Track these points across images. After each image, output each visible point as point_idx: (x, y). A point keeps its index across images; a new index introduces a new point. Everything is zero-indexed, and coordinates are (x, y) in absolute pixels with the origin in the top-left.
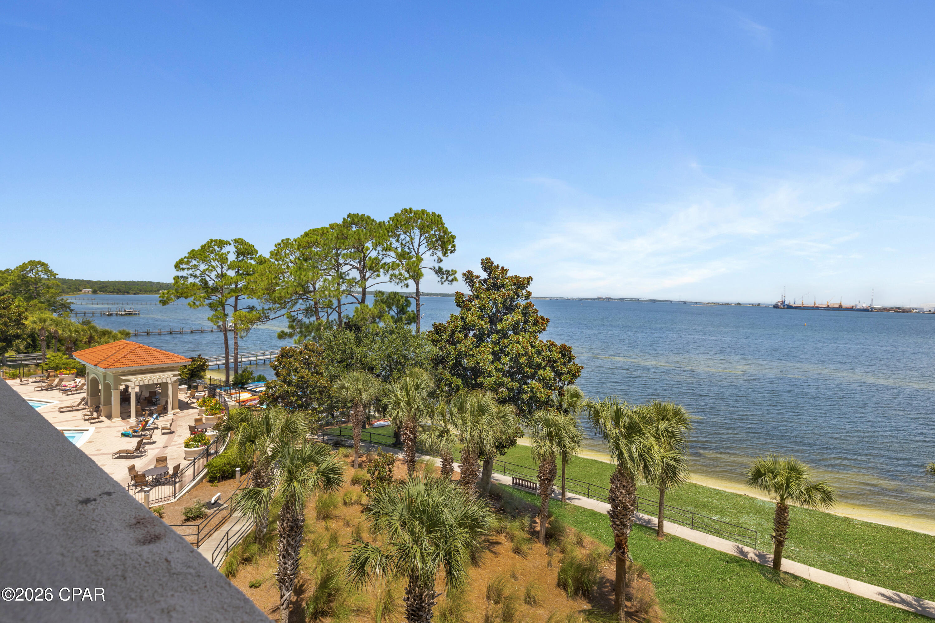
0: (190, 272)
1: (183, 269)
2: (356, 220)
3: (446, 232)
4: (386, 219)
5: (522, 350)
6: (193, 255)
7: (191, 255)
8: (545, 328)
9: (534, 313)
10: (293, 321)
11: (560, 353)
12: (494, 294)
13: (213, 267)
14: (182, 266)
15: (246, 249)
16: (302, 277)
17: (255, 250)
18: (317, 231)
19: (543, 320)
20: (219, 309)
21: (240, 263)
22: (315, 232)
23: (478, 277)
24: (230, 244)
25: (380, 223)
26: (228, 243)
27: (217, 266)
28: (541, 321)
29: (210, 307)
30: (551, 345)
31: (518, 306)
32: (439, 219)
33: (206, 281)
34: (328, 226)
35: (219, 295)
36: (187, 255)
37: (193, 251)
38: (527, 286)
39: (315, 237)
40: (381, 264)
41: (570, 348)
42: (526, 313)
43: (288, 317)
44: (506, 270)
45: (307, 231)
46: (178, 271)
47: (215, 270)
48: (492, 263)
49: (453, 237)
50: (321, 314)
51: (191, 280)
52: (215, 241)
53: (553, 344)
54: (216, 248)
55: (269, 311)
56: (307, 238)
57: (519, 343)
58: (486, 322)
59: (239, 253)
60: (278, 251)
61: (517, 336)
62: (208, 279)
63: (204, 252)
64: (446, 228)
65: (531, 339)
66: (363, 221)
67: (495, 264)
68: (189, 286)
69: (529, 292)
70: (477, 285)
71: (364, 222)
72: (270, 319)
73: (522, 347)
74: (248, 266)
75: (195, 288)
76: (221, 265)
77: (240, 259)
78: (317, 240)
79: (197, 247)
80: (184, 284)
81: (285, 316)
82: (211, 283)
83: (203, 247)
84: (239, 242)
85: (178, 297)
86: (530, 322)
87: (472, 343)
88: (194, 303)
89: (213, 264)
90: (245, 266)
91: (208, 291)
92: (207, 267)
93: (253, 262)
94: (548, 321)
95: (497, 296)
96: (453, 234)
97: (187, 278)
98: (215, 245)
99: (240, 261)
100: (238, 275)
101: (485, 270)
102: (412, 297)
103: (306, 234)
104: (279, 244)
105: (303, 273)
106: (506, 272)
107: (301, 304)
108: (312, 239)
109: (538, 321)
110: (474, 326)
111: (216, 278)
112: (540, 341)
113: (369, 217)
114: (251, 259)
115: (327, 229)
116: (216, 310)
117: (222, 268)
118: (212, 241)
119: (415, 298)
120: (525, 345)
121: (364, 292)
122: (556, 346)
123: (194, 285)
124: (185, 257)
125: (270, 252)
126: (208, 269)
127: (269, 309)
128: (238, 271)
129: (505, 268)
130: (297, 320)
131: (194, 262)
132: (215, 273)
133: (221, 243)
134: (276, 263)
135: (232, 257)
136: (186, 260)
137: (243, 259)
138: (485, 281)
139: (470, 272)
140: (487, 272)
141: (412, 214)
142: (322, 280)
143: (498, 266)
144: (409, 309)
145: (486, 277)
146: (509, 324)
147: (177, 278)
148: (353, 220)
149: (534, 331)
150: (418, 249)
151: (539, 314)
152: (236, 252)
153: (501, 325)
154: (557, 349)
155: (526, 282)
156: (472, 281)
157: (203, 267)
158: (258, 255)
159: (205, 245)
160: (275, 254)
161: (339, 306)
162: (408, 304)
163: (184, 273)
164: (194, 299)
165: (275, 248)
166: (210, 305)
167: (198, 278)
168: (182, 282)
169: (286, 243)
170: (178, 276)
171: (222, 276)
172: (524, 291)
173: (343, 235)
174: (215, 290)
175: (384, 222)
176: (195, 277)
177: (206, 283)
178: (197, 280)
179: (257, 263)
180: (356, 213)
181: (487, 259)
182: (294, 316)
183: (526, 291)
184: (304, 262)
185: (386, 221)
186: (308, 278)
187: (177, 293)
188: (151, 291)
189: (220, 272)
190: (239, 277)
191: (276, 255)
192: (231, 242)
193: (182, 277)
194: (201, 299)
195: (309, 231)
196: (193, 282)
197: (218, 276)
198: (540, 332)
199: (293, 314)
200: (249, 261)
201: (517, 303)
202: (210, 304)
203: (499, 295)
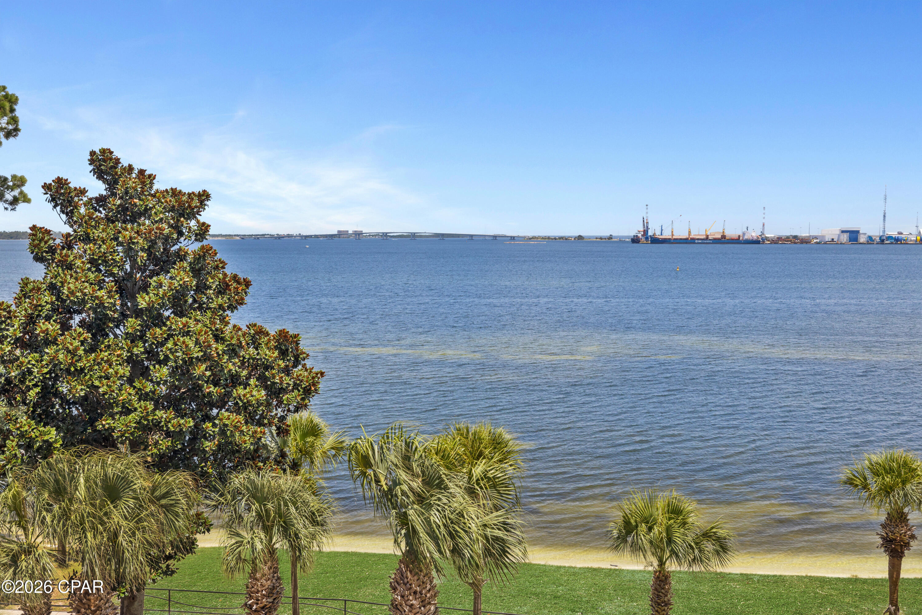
5: (197, 349)
8: (242, 299)
9: (217, 268)
11: (276, 348)
12: (126, 229)
19: (238, 282)
23: (83, 192)
28: (235, 285)
30: (257, 333)
31: (181, 256)
38: (198, 213)
41: (296, 336)
42: (200, 270)
44: (150, 176)
48: (118, 161)
53: (261, 332)
57: (188, 333)
58: (109, 292)
61: (184, 320)
65: (215, 323)
67: (125, 162)
69: (204, 224)
70: (82, 210)
73: (197, 343)
86: (210, 288)
87: (82, 343)
94: (247, 284)
95: (134, 235)
101: (100, 177)
106: (152, 183)
109: (228, 286)
110: (83, 302)
112: (235, 326)
120: (202, 339)
122: (267, 334)
129: (147, 173)
138: (101, 200)
139: (61, 182)
140: (105, 181)
143: (130, 168)
145: (104, 193)
146: (165, 294)
149: (221, 307)
151: (229, 270)
153: (147, 298)
154: (269, 341)
155: (195, 202)
156: (70, 202)
172: (193, 223)
181: (103, 151)
183: (198, 222)
198: (232, 308)
201: (180, 249)
203: (137, 232)
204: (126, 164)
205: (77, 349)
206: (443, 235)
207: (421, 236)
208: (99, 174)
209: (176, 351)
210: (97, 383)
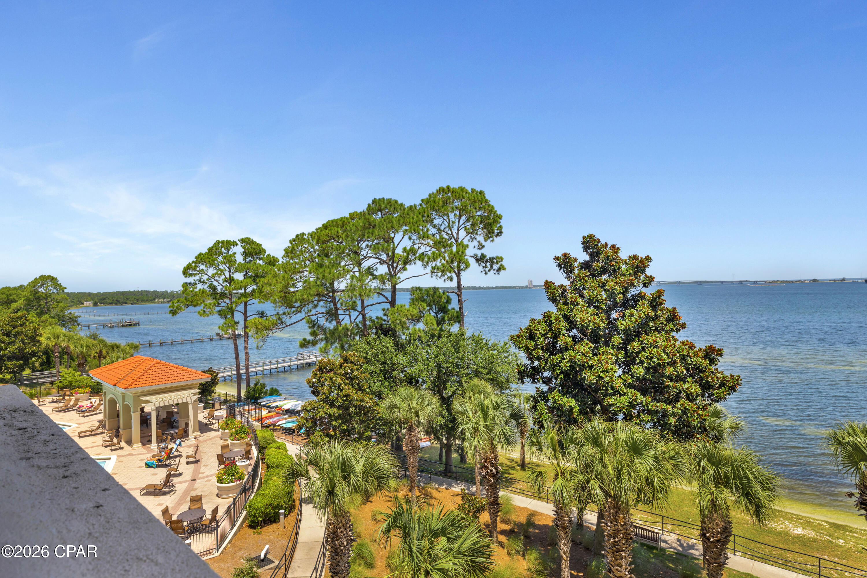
0: (197, 277)
1: (191, 275)
2: (383, 206)
3: (491, 210)
4: (418, 202)
6: (201, 259)
7: (199, 260)
10: (314, 326)
12: (608, 281)
13: (222, 271)
14: (190, 272)
15: (254, 249)
16: (326, 275)
17: (263, 249)
18: (337, 222)
20: (228, 316)
21: (248, 265)
22: (335, 224)
24: (237, 245)
25: (411, 207)
26: (235, 244)
27: (226, 270)
29: (220, 315)
32: (483, 197)
33: (215, 286)
34: (347, 216)
35: (228, 301)
36: (195, 260)
37: (200, 254)
39: (336, 229)
40: (417, 255)
43: (308, 322)
45: (325, 222)
46: (186, 277)
47: (224, 274)
49: (500, 217)
50: (341, 317)
51: (200, 286)
52: (223, 242)
54: (223, 249)
55: (284, 316)
56: (327, 231)
59: (246, 254)
60: (293, 248)
62: (215, 283)
63: (211, 255)
64: (493, 207)
66: (391, 206)
68: (198, 293)
71: (393, 207)
72: (287, 326)
74: (257, 267)
75: (204, 295)
76: (229, 268)
77: (248, 260)
78: (337, 232)
79: (204, 250)
80: (193, 291)
81: (305, 320)
82: (219, 288)
83: (210, 250)
84: (246, 242)
85: (188, 306)
88: (204, 311)
89: (221, 267)
90: (255, 267)
91: (216, 297)
92: (215, 271)
93: (261, 262)
96: (498, 213)
97: (196, 284)
98: (222, 247)
99: (248, 263)
100: (247, 278)
102: (453, 292)
103: (325, 227)
104: (294, 240)
105: (328, 271)
107: (322, 306)
108: (333, 231)
111: (223, 282)
113: (396, 202)
114: (260, 259)
115: (347, 218)
116: (226, 318)
117: (230, 272)
118: (218, 242)
119: (456, 293)
121: (394, 290)
123: (203, 291)
124: (193, 262)
125: (285, 250)
126: (217, 273)
127: (284, 313)
128: (247, 273)
130: (317, 325)
131: (203, 267)
132: (223, 277)
133: (228, 244)
134: (291, 261)
135: (239, 259)
136: (193, 264)
137: (250, 260)
141: (450, 194)
142: (348, 277)
144: (450, 307)
147: (185, 285)
148: (380, 206)
150: (458, 234)
152: (244, 252)
156: (569, 266)
157: (211, 271)
158: (266, 255)
159: (213, 247)
160: (290, 252)
161: (363, 307)
162: (449, 301)
163: (190, 280)
164: (204, 307)
165: (290, 245)
166: (220, 313)
167: (206, 283)
168: (191, 289)
169: (300, 239)
170: (186, 283)
171: (230, 280)
173: (370, 224)
174: (223, 295)
175: (415, 206)
176: (204, 282)
177: (214, 289)
178: (206, 286)
179: (266, 264)
180: (381, 197)
182: (314, 321)
184: (325, 258)
185: (418, 204)
186: (334, 276)
187: (187, 301)
188: (147, 300)
189: (228, 276)
190: (249, 280)
191: (292, 252)
192: (238, 242)
193: (190, 284)
194: (211, 307)
195: (327, 222)
196: (202, 288)
197: (226, 280)
199: (313, 318)
200: (258, 262)
202: (219, 311)
203: (616, 283)
204: (603, 243)
205: (587, 353)
206: (701, 282)
207: (684, 283)
208: (586, 249)
209: (652, 358)
210: (602, 375)
